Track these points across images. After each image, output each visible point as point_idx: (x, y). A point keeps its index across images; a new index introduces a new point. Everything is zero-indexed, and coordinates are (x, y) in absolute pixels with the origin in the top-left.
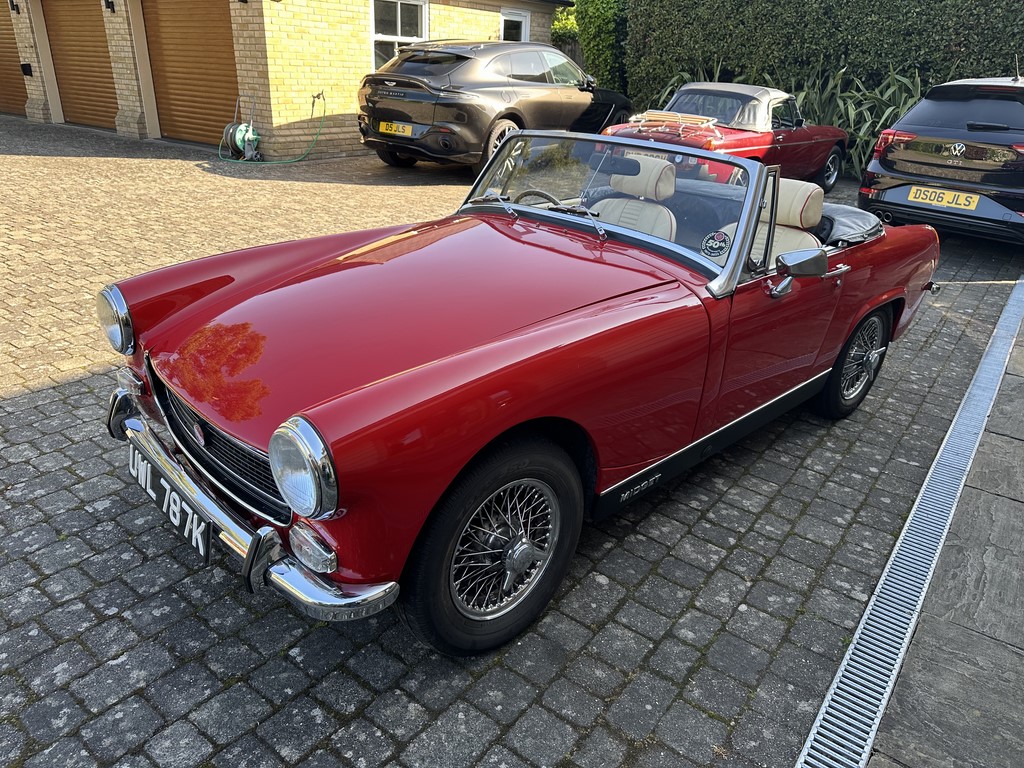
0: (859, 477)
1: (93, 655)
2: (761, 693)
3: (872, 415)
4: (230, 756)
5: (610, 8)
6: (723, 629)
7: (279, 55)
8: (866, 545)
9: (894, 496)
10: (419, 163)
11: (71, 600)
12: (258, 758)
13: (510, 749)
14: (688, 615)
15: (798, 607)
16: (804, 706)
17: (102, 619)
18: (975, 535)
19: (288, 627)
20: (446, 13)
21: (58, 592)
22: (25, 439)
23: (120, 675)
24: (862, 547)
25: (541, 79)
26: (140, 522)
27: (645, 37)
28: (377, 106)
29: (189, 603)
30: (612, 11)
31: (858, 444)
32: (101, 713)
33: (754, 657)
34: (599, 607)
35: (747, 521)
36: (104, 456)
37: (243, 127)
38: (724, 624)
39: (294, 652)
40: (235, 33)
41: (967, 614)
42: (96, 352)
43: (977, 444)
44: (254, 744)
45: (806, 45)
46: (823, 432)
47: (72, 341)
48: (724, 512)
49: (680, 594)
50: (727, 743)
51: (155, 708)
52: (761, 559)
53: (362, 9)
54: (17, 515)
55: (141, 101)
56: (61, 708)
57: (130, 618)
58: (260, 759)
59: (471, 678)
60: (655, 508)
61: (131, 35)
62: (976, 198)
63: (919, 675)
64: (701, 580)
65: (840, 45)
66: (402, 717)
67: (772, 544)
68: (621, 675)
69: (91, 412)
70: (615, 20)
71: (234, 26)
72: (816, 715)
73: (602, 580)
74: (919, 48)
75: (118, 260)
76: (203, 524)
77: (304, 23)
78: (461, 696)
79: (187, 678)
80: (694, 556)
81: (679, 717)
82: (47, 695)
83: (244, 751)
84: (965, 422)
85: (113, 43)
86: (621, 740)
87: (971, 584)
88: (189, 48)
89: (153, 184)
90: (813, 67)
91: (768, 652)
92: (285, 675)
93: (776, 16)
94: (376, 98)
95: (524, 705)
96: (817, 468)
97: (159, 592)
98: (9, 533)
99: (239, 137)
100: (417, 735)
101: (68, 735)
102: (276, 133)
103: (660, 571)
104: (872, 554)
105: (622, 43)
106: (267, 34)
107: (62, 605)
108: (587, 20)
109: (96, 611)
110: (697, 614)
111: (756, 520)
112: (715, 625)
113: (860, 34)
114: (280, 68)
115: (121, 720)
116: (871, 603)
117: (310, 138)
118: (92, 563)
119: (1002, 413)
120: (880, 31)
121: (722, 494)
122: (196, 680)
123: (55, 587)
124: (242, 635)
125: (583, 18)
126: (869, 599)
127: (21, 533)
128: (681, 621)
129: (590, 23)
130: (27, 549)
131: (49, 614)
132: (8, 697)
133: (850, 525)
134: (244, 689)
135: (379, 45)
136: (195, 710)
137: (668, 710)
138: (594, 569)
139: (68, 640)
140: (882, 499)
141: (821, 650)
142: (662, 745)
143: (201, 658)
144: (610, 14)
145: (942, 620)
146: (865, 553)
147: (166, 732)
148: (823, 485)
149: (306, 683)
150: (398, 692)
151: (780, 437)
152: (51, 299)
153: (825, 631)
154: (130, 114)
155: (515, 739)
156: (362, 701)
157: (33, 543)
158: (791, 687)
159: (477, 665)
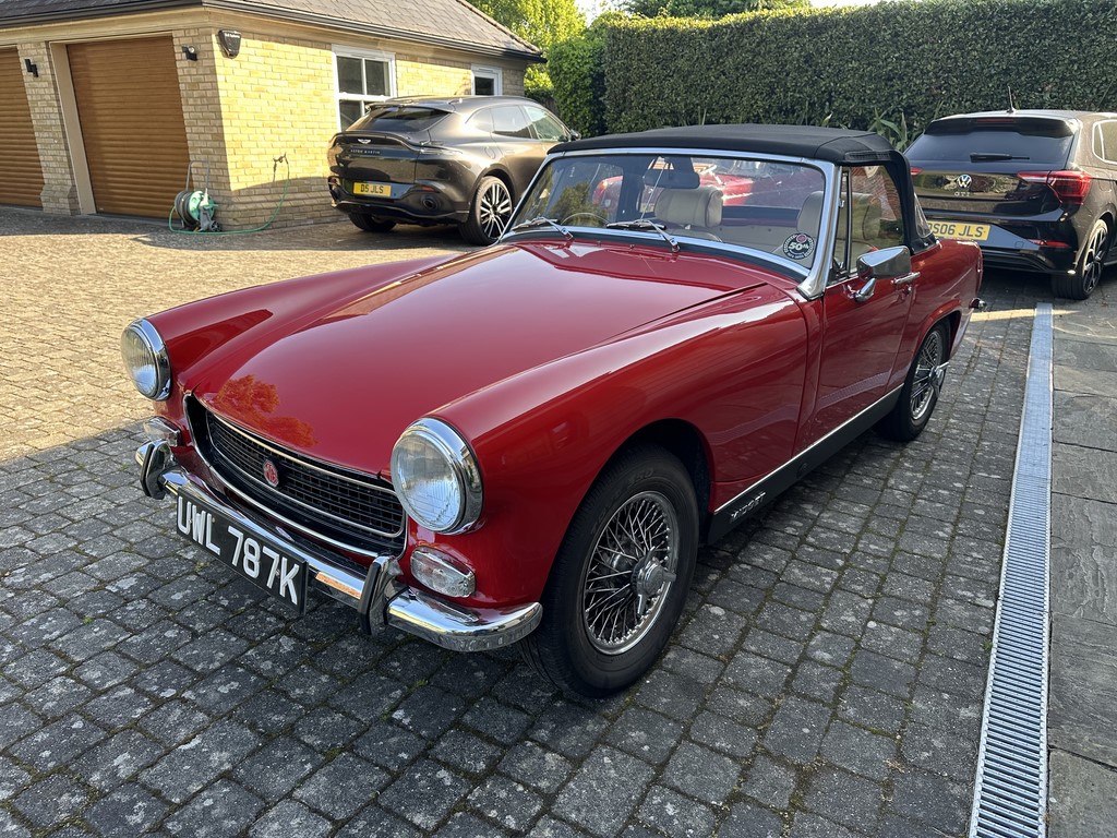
0: (946, 492)
1: (158, 742)
2: (917, 704)
3: (940, 436)
4: (354, 831)
5: (586, 63)
6: (858, 647)
7: (236, 115)
8: (975, 555)
9: (986, 508)
10: (398, 227)
11: (115, 686)
12: (388, 829)
13: (671, 789)
14: (818, 637)
15: (927, 619)
16: (965, 713)
17: (159, 703)
18: (1077, 536)
19: (384, 690)
20: (414, 70)
21: (97, 679)
22: (13, 522)
23: (199, 759)
24: (972, 556)
25: (524, 134)
26: (177, 596)
27: (624, 91)
28: (350, 166)
29: (260, 676)
30: (588, 66)
31: (934, 462)
32: (186, 803)
33: (898, 671)
34: (723, 637)
35: (849, 542)
36: (115, 533)
37: (197, 194)
38: (858, 642)
39: (398, 715)
40: (183, 94)
41: (1095, 609)
42: (76, 429)
43: (1050, 454)
44: (380, 815)
45: (790, 94)
46: (896, 454)
47: (44, 418)
48: (823, 535)
49: (803, 618)
50: (900, 757)
51: (251, 790)
52: (874, 577)
53: (325, 66)
54: (24, 602)
55: (71, 173)
56: (134, 802)
57: (193, 698)
58: (391, 829)
59: (605, 721)
60: (750, 538)
61: (58, 100)
62: (987, 228)
63: (1069, 671)
64: (821, 602)
65: (824, 92)
66: (541, 769)
67: (881, 561)
68: (766, 702)
69: (86, 489)
70: (591, 76)
71: (182, 86)
72: (980, 720)
73: (717, 611)
74: (901, 92)
75: (78, 335)
76: (296, 566)
77: (261, 81)
78: (601, 740)
79: (279, 754)
80: (805, 580)
81: (841, 737)
82: (112, 791)
83: (370, 824)
84: (1032, 435)
85: (37, 110)
86: (788, 767)
87: (1090, 582)
88: (128, 112)
89: (99, 258)
90: (798, 116)
91: (911, 664)
92: (395, 739)
93: (757, 66)
94: (347, 158)
95: (672, 742)
96: (902, 487)
97: (221, 668)
98: (19, 622)
99: (193, 205)
100: (563, 785)
101: (150, 831)
102: (235, 200)
103: (775, 597)
104: (984, 562)
105: (601, 99)
106: (221, 93)
107: (106, 692)
108: (561, 76)
109: (148, 694)
110: (827, 635)
111: (858, 540)
112: (849, 644)
113: (841, 81)
114: (237, 130)
115: (212, 807)
116: (999, 608)
117: (273, 205)
118: (131, 645)
119: (1063, 425)
120: (862, 77)
121: (815, 520)
122: (291, 756)
123: (92, 674)
124: (333, 703)
125: (558, 74)
126: (996, 605)
127: (34, 620)
128: (813, 643)
129: (565, 79)
130: (46, 637)
131: (93, 703)
132: (65, 797)
133: (953, 537)
134: (351, 759)
135: (343, 103)
136: (299, 787)
137: (827, 731)
138: (705, 601)
139: (123, 729)
140: (976, 511)
141: (965, 657)
142: (832, 767)
143: (290, 731)
144: (585, 69)
145: (1074, 617)
146: (976, 562)
147: (272, 813)
148: (914, 503)
149: (421, 745)
150: (529, 744)
151: (855, 461)
152: (7, 378)
153: (962, 639)
154: (59, 188)
155: (673, 776)
156: (491, 757)
157: (52, 630)
158: (946, 696)
159: (609, 707)
